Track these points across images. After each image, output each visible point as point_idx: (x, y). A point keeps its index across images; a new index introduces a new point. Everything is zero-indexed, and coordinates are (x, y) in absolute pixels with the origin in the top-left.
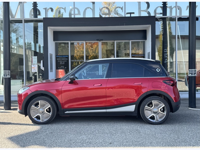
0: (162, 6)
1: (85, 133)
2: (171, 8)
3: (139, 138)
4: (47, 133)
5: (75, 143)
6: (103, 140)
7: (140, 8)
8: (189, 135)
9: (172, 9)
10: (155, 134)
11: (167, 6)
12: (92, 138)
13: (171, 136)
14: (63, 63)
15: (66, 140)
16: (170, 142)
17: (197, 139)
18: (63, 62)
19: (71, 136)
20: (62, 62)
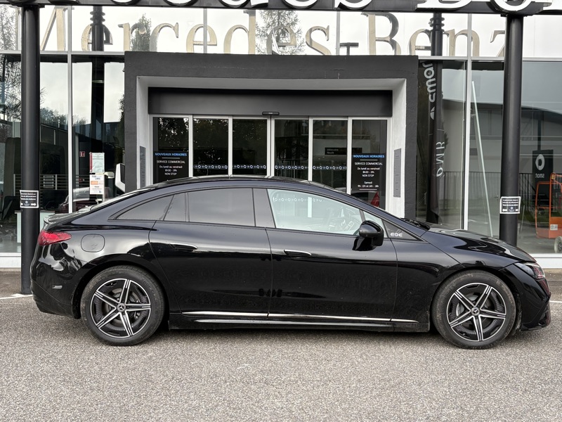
0: (431, 28)
1: (247, 358)
2: (453, 35)
3: (388, 371)
4: (151, 356)
5: (228, 383)
6: (297, 374)
7: (372, 31)
8: (510, 364)
9: (455, 36)
10: (427, 362)
11: (443, 31)
12: (270, 370)
13: (467, 366)
14: (172, 172)
15: (203, 375)
16: (466, 381)
17: (531, 373)
18: (172, 169)
19: (214, 364)
20: (169, 170)
